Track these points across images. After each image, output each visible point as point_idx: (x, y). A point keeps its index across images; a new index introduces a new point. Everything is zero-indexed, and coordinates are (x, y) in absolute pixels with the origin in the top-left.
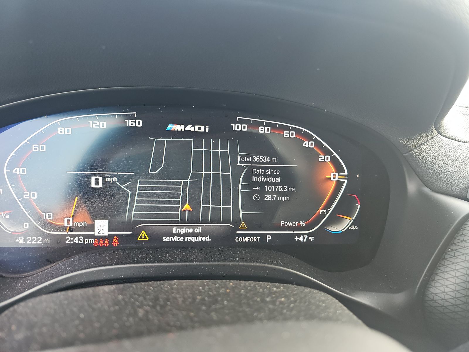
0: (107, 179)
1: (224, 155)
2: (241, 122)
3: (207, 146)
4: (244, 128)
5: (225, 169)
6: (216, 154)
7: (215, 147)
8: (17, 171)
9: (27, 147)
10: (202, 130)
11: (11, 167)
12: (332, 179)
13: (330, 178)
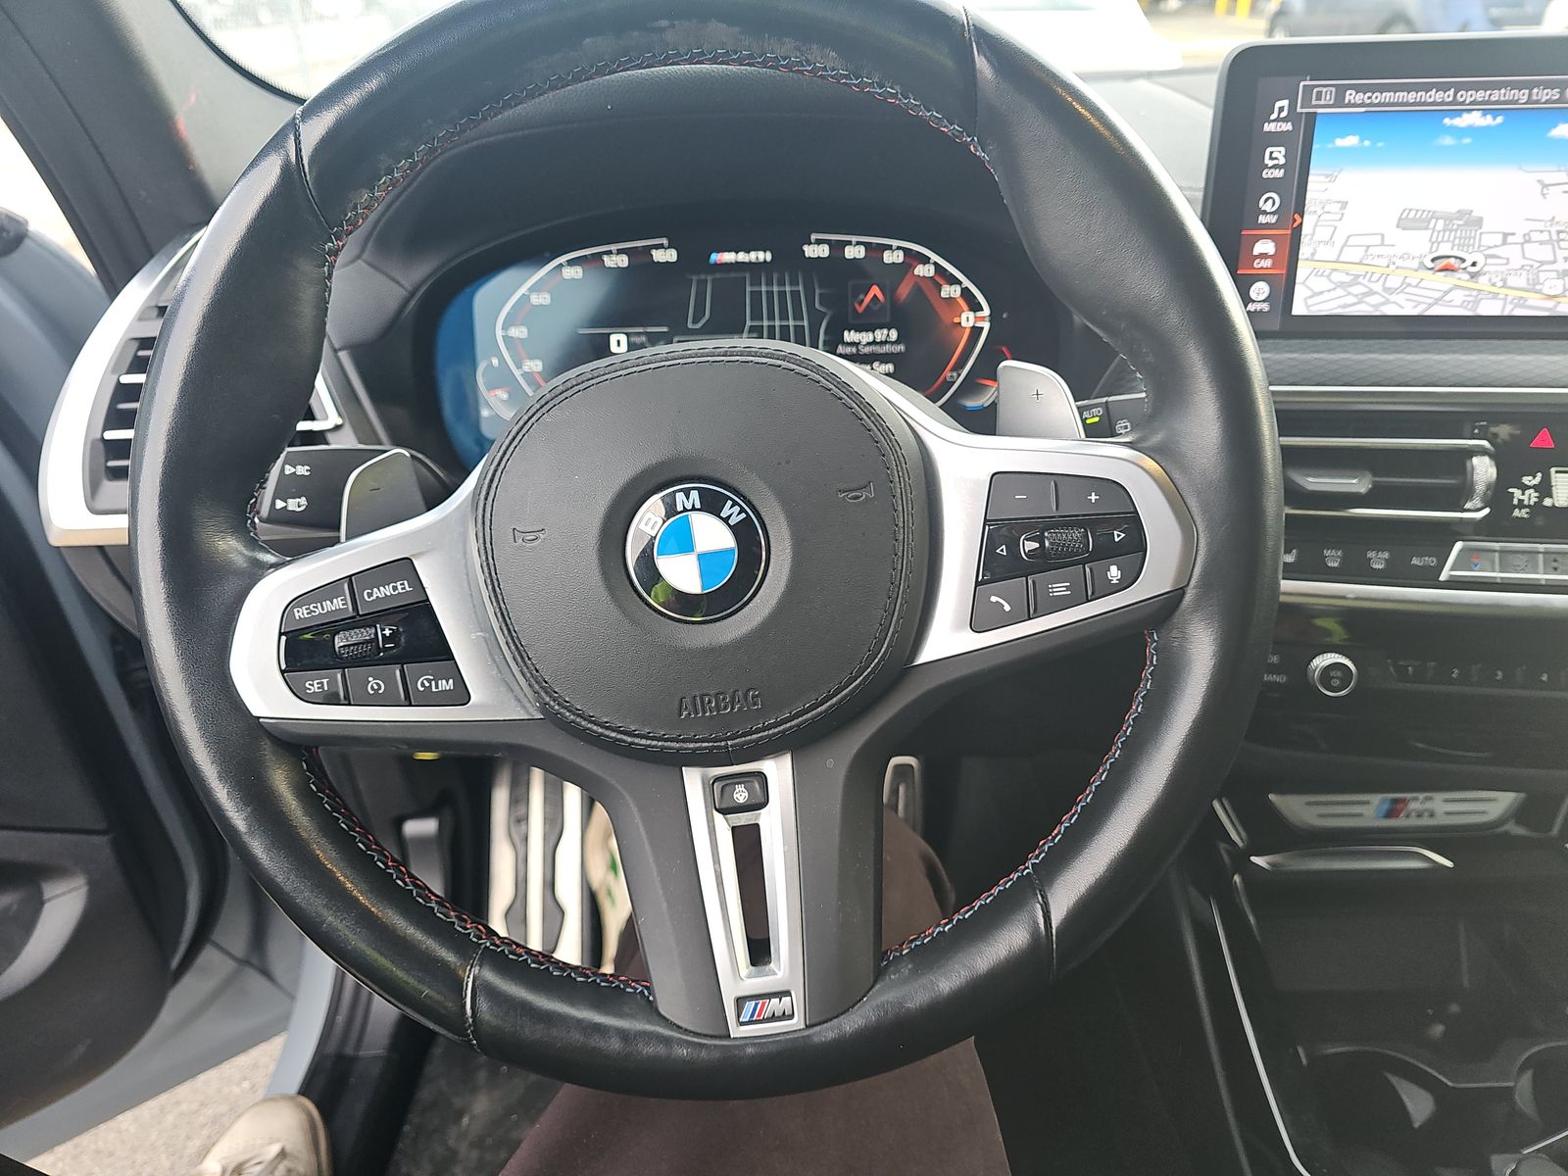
0: (633, 339)
1: (795, 295)
2: (819, 242)
3: (769, 283)
4: (823, 251)
5: (798, 316)
6: (782, 294)
7: (781, 283)
8: (514, 332)
9: (525, 298)
10: (761, 259)
11: (505, 328)
12: (964, 324)
13: (960, 323)
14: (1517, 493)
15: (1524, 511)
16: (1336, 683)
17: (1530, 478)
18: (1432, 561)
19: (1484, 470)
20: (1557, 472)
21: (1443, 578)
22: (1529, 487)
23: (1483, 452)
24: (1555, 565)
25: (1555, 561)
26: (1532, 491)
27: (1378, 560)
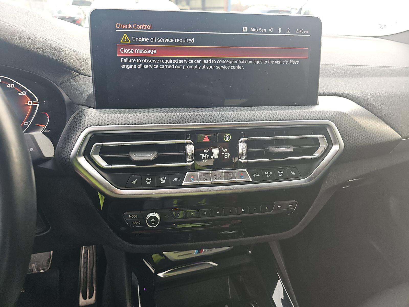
12: (29, 104)
13: (28, 104)
14: (203, 155)
15: (205, 161)
16: (153, 223)
17: (206, 150)
18: (179, 179)
19: (191, 149)
20: (213, 148)
21: (183, 184)
22: (206, 153)
23: (191, 144)
24: (215, 177)
25: (215, 176)
26: (207, 154)
27: (163, 180)
